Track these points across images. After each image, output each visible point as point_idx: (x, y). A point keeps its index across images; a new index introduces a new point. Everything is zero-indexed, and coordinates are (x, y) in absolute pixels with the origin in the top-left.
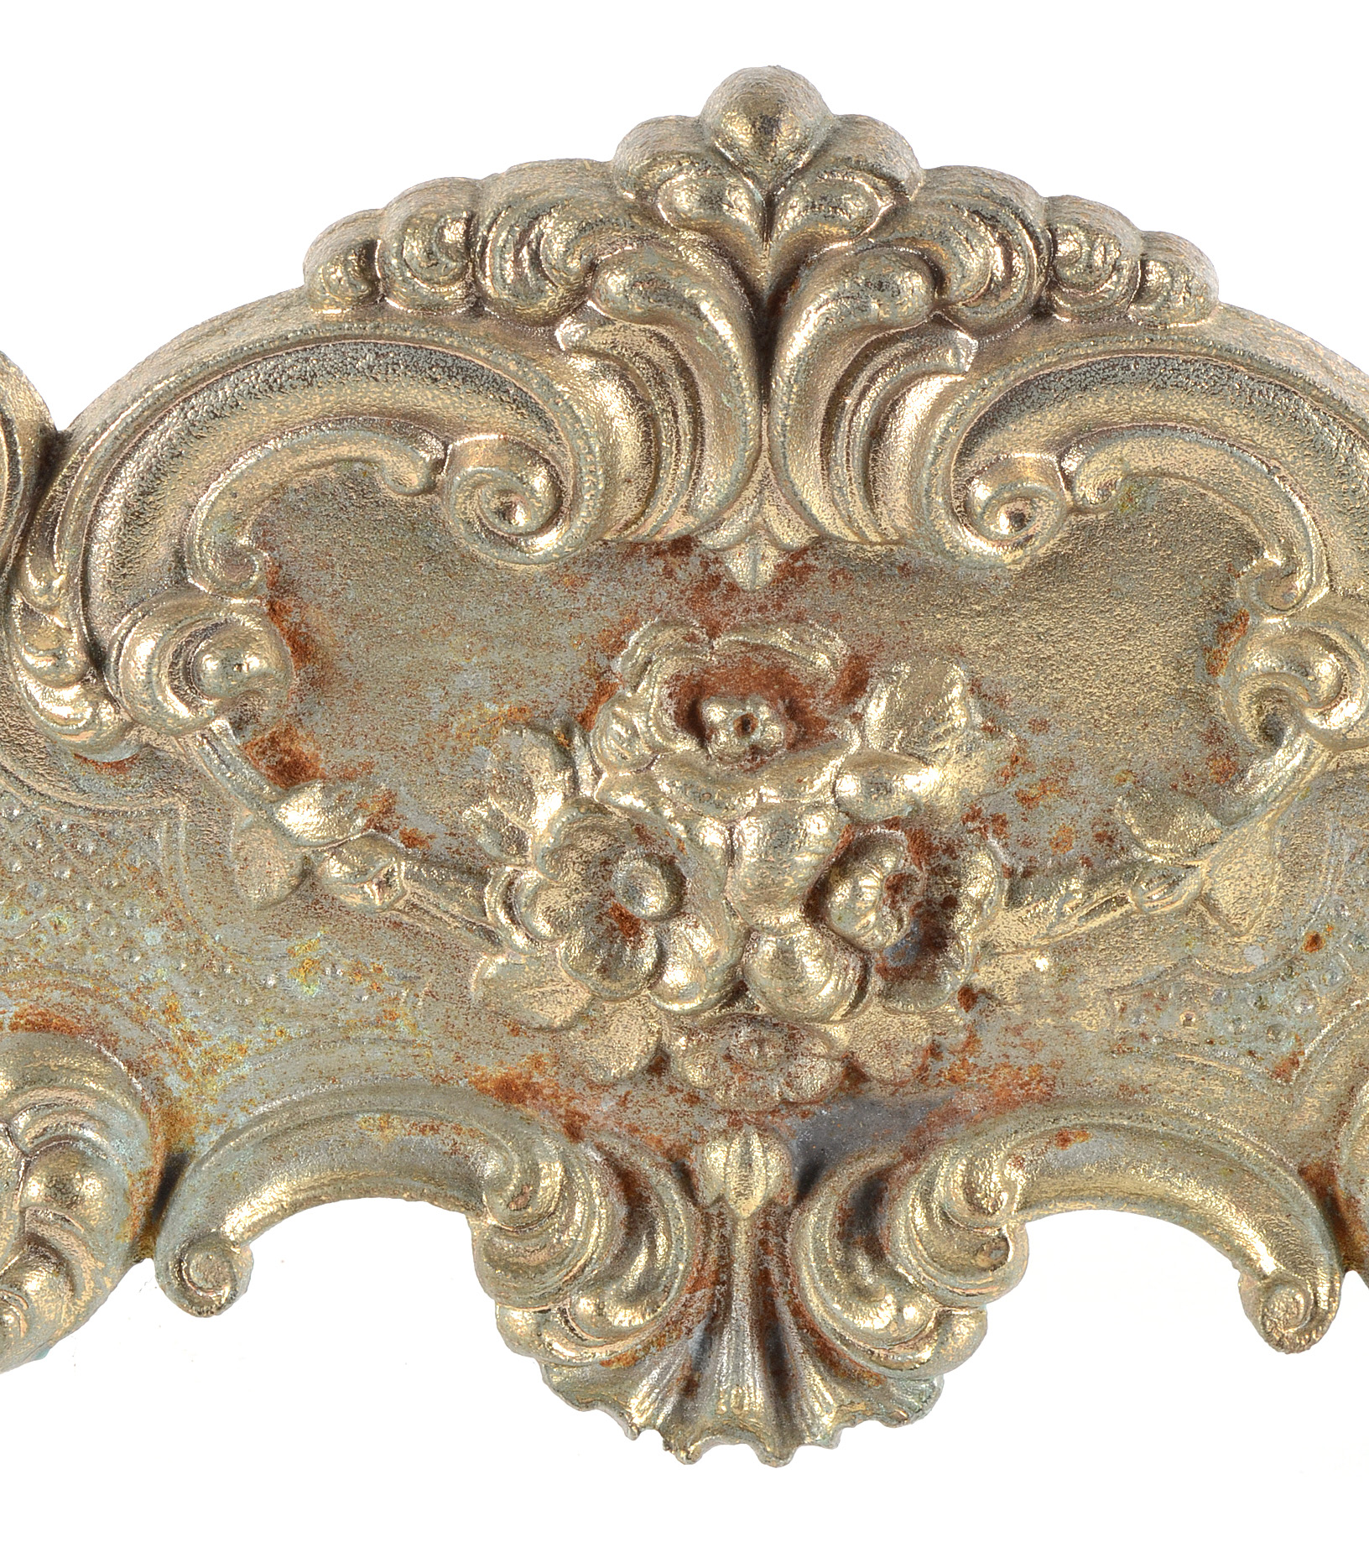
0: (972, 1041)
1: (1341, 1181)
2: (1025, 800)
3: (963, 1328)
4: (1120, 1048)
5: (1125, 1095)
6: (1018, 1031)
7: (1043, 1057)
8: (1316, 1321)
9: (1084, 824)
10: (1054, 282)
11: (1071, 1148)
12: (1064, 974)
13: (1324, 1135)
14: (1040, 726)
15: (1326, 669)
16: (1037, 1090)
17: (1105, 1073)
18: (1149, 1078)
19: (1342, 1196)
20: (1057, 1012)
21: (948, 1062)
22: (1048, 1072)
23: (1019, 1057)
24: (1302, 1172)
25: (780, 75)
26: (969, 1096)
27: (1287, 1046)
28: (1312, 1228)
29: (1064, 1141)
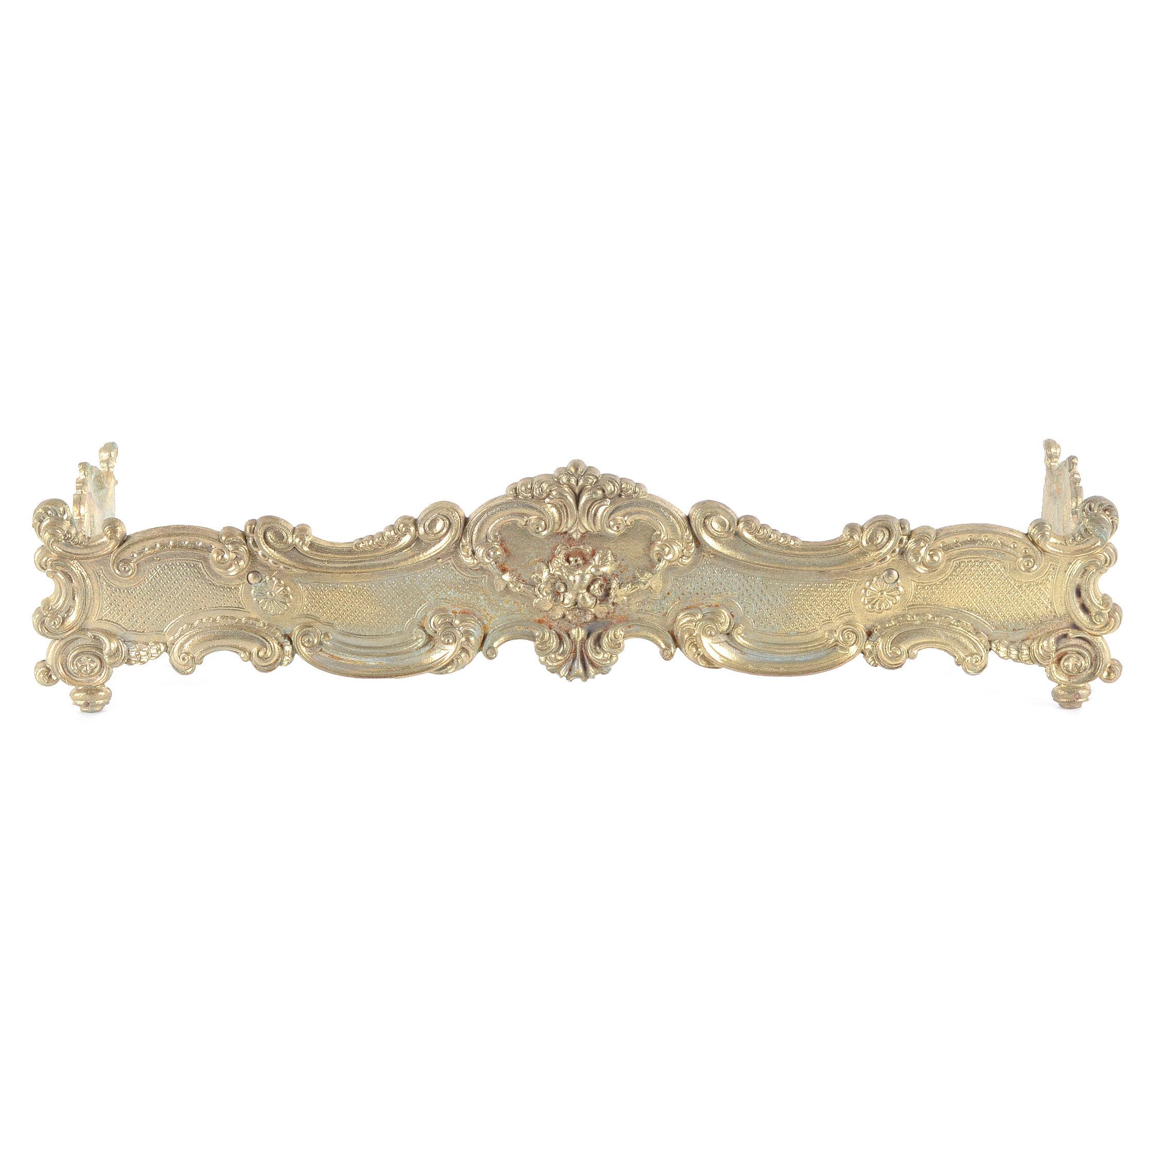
0: (614, 611)
1: (675, 633)
2: (621, 572)
3: (614, 659)
4: (638, 612)
5: (639, 619)
6: (622, 609)
7: (626, 614)
8: (672, 655)
9: (631, 575)
10: (622, 491)
11: (631, 628)
12: (629, 600)
13: (672, 625)
14: (623, 560)
15: (667, 550)
16: (625, 619)
17: (636, 616)
18: (643, 616)
19: (675, 635)
20: (628, 606)
21: (611, 615)
22: (627, 616)
23: (622, 614)
24: (669, 632)
25: (579, 460)
26: (614, 620)
27: (665, 611)
28: (670, 641)
29: (630, 627)
